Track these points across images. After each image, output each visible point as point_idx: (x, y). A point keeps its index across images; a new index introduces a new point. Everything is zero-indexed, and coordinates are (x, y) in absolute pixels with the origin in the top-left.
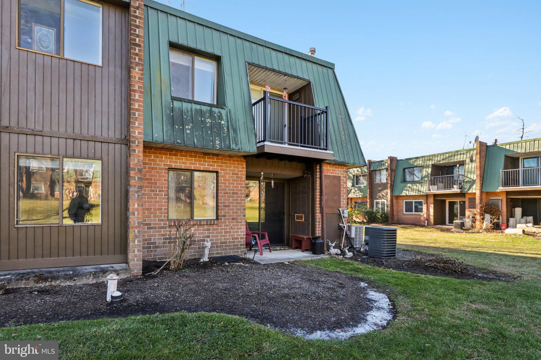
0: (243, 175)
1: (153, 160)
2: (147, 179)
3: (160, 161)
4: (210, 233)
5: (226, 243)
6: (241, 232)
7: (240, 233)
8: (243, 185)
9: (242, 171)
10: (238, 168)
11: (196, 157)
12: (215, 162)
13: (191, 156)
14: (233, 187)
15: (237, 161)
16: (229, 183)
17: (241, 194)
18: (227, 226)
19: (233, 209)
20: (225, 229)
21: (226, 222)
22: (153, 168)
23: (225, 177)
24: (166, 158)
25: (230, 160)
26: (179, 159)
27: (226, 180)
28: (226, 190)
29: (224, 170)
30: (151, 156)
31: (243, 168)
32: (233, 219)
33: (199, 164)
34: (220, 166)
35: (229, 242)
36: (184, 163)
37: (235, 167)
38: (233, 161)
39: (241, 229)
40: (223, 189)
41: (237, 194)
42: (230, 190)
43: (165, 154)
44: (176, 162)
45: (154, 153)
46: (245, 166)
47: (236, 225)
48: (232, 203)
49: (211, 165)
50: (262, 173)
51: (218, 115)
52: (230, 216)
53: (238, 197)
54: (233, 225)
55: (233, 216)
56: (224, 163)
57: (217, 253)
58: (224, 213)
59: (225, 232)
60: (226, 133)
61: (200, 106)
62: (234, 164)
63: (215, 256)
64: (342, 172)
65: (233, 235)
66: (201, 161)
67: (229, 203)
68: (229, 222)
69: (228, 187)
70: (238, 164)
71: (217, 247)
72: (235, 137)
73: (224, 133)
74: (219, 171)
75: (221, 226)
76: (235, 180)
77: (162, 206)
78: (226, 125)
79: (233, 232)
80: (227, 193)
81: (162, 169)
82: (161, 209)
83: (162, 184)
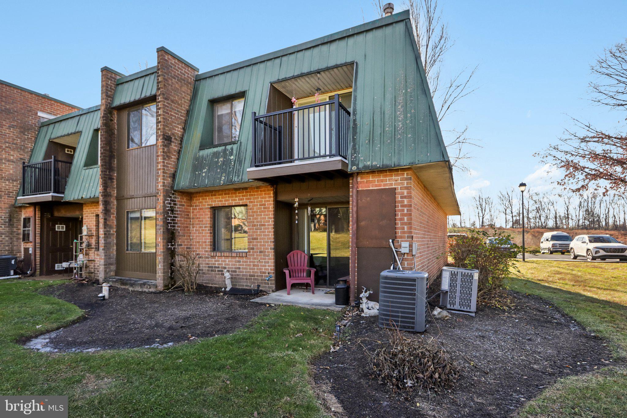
0: (270, 204)
1: (201, 202)
2: (197, 218)
3: (205, 202)
4: (240, 265)
5: (254, 276)
6: (269, 266)
7: (267, 267)
8: (271, 216)
9: (269, 201)
10: (265, 198)
11: (229, 194)
12: (244, 196)
13: (225, 194)
14: (261, 218)
15: (264, 191)
16: (257, 215)
17: (268, 225)
18: (255, 259)
19: (261, 242)
20: (253, 262)
21: (254, 255)
22: (201, 209)
23: (253, 209)
24: (209, 199)
25: (257, 191)
26: (217, 198)
27: (254, 212)
28: (254, 222)
29: (252, 202)
30: (199, 199)
31: (270, 197)
32: (261, 252)
33: (232, 200)
34: (248, 199)
35: (257, 276)
36: (221, 201)
37: (262, 198)
38: (261, 191)
39: (268, 262)
40: (251, 221)
41: (264, 225)
42: (257, 222)
43: (208, 196)
44: (215, 201)
45: (202, 196)
46: (272, 195)
47: (264, 259)
48: (260, 235)
49: (241, 200)
50: (297, 200)
51: (230, 152)
52: (257, 249)
53: (265, 229)
54: (261, 259)
55: (261, 248)
56: (252, 195)
57: (247, 286)
58: (253, 245)
59: (254, 265)
60: (232, 167)
61: (217, 148)
62: (261, 194)
63: (245, 287)
64: (399, 181)
65: (260, 269)
66: (232, 197)
67: (257, 235)
68: (257, 255)
69: (256, 219)
70: (265, 194)
71: (246, 279)
72: (239, 169)
73: (230, 168)
74: (248, 204)
75: (250, 259)
76: (262, 212)
77: (206, 239)
78: (234, 159)
79: (261, 266)
80: (255, 226)
81: (206, 208)
82: (206, 242)
83: (207, 221)
